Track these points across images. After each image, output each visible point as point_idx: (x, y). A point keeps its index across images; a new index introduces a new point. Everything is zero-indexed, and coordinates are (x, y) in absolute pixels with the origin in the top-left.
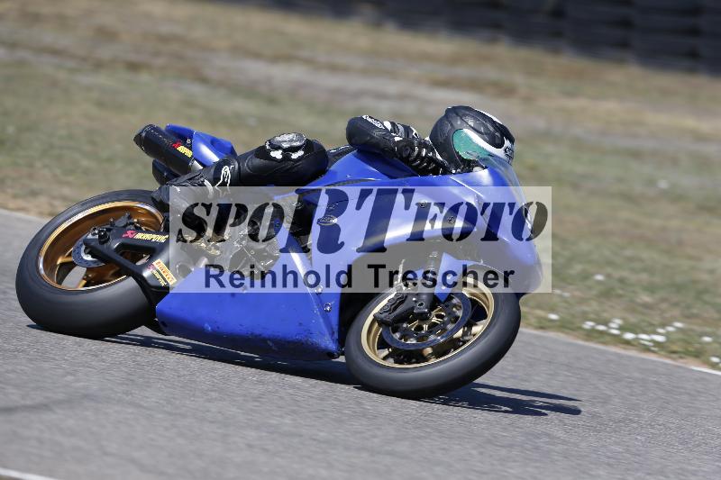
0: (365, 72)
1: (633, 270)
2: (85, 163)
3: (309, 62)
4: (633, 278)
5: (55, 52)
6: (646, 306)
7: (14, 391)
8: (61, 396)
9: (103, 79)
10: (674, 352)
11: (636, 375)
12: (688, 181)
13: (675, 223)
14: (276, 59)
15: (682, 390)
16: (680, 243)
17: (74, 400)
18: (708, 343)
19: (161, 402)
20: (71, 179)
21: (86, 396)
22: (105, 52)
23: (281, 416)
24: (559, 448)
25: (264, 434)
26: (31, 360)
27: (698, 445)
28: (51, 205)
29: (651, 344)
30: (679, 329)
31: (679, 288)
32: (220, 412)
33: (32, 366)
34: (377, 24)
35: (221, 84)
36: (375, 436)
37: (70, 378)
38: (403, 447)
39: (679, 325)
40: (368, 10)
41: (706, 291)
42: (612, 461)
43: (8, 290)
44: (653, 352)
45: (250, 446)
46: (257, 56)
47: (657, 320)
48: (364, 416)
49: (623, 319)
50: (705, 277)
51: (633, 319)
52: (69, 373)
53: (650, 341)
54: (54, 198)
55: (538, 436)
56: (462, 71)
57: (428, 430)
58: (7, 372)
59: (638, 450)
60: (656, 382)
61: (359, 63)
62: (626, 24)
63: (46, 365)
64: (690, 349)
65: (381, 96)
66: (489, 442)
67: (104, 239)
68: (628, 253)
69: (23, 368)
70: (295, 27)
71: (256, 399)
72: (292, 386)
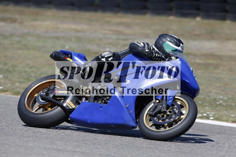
67: (47, 94)
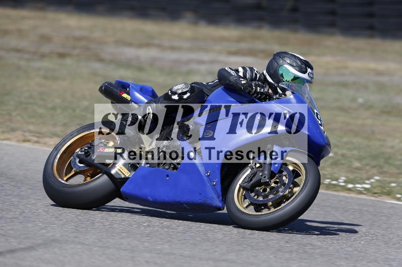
0: (190, 50)
1: (349, 149)
2: (40, 111)
3: (159, 46)
4: (349, 153)
5: (18, 50)
6: (357, 169)
7: (14, 240)
8: (40, 242)
9: (45, 64)
10: (376, 193)
11: (356, 207)
12: (374, 98)
13: (369, 122)
14: (141, 46)
15: (382, 214)
16: (373, 133)
17: (48, 243)
18: (394, 187)
19: (96, 241)
20: (33, 120)
21: (54, 241)
22: (46, 49)
23: (162, 244)
24: (318, 251)
25: (155, 255)
26: (21, 222)
27: (394, 244)
28: (23, 135)
29: (363, 189)
30: (377, 181)
31: (375, 157)
32: (128, 245)
33: (22, 226)
34: (195, 23)
35: (112, 62)
36: (215, 252)
37: (44, 231)
38: (232, 256)
39: (377, 178)
40: (189, 15)
41: (390, 158)
42: (348, 256)
43: (4, 185)
44: (364, 194)
45: (147, 262)
46: (130, 45)
47: (364, 176)
48: (208, 240)
49: (346, 177)
50: (389, 150)
51: (351, 176)
52: (43, 229)
53: (362, 188)
54: (25, 132)
55: (305, 245)
56: (244, 46)
57: (245, 246)
58: (9, 230)
59: (361, 249)
60: (367, 211)
61: (187, 45)
62: (333, 13)
63: (30, 225)
64: (385, 191)
65: (201, 62)
66: (279, 250)
67: (88, 154)
68: (345, 140)
69: (17, 227)
70: (149, 27)
71: (148, 236)
72: (168, 227)
